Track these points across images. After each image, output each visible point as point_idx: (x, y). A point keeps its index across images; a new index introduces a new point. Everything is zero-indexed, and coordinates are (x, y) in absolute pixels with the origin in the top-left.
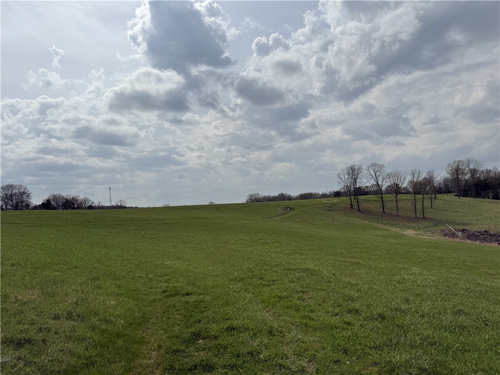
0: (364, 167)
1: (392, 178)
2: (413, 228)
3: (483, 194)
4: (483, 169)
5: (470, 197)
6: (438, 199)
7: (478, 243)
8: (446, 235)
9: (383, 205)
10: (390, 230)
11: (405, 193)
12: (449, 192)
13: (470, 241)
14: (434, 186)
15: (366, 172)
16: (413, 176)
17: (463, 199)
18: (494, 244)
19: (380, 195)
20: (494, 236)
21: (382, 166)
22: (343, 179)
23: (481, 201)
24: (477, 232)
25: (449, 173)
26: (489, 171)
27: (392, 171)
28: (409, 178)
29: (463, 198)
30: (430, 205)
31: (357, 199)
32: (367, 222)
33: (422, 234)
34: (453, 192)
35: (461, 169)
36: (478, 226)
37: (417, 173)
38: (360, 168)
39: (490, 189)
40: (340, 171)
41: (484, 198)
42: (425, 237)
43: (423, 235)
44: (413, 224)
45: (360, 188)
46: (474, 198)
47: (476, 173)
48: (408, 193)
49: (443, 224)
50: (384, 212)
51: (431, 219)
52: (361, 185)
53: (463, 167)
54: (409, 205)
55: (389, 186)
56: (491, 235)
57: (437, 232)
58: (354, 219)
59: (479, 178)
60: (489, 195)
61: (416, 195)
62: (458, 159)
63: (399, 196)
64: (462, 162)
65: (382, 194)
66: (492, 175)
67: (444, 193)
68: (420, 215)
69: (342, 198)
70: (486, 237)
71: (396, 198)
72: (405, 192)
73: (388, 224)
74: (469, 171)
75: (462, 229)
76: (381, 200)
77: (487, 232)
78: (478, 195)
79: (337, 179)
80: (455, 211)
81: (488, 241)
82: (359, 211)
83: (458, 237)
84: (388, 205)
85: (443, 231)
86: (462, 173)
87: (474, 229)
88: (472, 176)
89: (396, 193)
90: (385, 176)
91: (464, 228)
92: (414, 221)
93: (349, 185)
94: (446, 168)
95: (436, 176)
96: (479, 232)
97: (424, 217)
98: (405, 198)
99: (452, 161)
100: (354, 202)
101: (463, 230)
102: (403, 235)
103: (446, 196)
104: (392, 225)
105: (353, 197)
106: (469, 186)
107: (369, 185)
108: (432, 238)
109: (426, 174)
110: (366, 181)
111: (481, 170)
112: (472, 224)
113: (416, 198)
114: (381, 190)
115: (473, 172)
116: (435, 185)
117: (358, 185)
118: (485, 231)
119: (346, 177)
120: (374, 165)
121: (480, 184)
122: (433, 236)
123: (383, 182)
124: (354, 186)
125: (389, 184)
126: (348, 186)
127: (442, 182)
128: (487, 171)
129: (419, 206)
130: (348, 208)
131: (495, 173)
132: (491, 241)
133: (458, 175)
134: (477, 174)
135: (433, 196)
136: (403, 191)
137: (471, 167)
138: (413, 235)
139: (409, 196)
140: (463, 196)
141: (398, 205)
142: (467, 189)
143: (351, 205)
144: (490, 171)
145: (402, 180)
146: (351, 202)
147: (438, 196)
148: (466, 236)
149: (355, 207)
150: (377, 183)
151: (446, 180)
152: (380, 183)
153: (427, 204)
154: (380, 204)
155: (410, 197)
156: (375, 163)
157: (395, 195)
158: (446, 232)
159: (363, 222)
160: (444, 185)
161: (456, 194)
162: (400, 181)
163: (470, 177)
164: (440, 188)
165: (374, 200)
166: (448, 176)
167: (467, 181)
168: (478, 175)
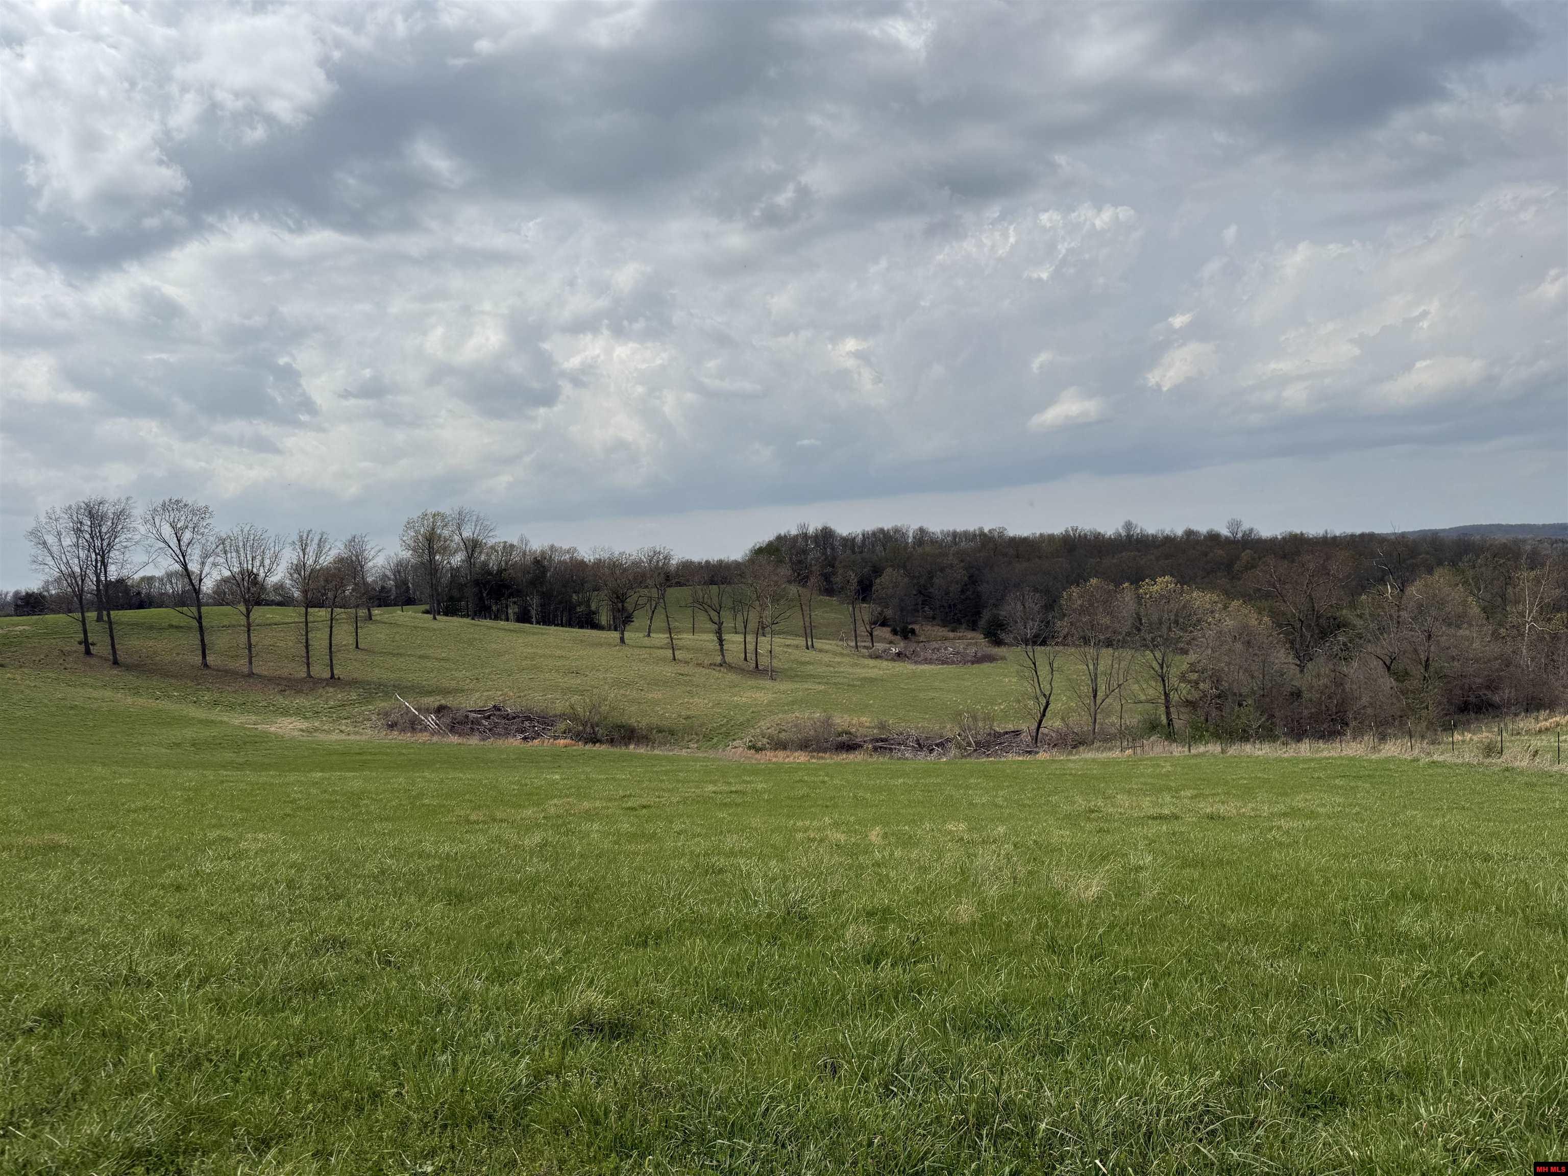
0: (139, 511)
1: (234, 554)
2: (299, 713)
3: (494, 608)
4: (497, 540)
5: (462, 616)
6: (377, 622)
7: (474, 741)
8: (392, 726)
9: (202, 640)
10: (221, 722)
11: (280, 604)
12: (409, 601)
13: (454, 739)
14: (365, 583)
15: (142, 529)
16: (304, 551)
17: (444, 621)
18: (512, 740)
19: (194, 609)
20: (514, 718)
21: (203, 513)
22: (55, 549)
23: (489, 628)
24: (475, 711)
25: (408, 547)
26: (509, 548)
27: (236, 530)
28: (289, 556)
29: (445, 618)
30: (352, 640)
31: (110, 623)
32: (141, 701)
33: (325, 727)
34: (421, 602)
35: (440, 536)
36: (477, 695)
37: (316, 541)
38: (120, 515)
39: (511, 595)
40: (43, 520)
41: (496, 618)
42: (334, 737)
43: (328, 732)
44: (300, 701)
45: (121, 582)
46: (473, 619)
47: (478, 550)
48: (286, 601)
49: (387, 695)
50: (206, 665)
51: (353, 683)
52: (125, 573)
53: (446, 533)
54: (290, 642)
55: (225, 581)
56: (506, 717)
57: (369, 720)
58: (95, 694)
59: (485, 564)
60: (510, 611)
61: (309, 609)
62: (432, 510)
63: (258, 613)
64: (443, 517)
65: (199, 605)
66: (516, 557)
67: (395, 605)
68: (320, 671)
69: (50, 617)
70: (496, 725)
71: (248, 616)
72: (279, 598)
73: (216, 703)
74: (462, 544)
75: (437, 704)
76: (195, 624)
77: (499, 710)
78: (482, 611)
79: (30, 548)
80: (420, 657)
81: (499, 734)
82: (116, 662)
83: (426, 728)
84: (220, 641)
85: (387, 714)
86: (445, 550)
87: (470, 702)
88: (470, 557)
89: (247, 602)
90: (211, 547)
91: (443, 702)
92: (301, 691)
93: (77, 569)
94: (401, 532)
95: (372, 553)
96: (479, 712)
97: (332, 676)
98: (278, 618)
99: (416, 514)
100: (97, 635)
101: (440, 710)
102: (266, 735)
103: (399, 612)
104: (231, 707)
105: (92, 615)
106: (461, 587)
107: (158, 573)
108: (352, 737)
109: (343, 548)
110: (145, 558)
111: (490, 544)
112: (463, 691)
113: (310, 619)
114: (197, 591)
115: (473, 546)
116: (370, 580)
117: (113, 573)
118: (494, 706)
119: (68, 541)
120: (172, 506)
121: (488, 582)
122: (356, 733)
123: (203, 564)
124: (98, 576)
125: (227, 573)
126: (73, 575)
127: (388, 573)
128: (504, 547)
129: (319, 640)
130: (69, 653)
131: (524, 553)
132: (507, 734)
133: (432, 552)
134: (481, 553)
135: (362, 612)
136: (272, 597)
137: (467, 533)
138: (296, 733)
139: (289, 610)
140: (446, 614)
141: (254, 640)
142: (455, 593)
143: (86, 642)
144: (512, 546)
145: (267, 562)
146: (85, 632)
147: (376, 612)
148: (447, 726)
149: (101, 648)
150: (185, 566)
151: (400, 568)
152: (194, 567)
153: (343, 635)
154: (194, 639)
155: (292, 615)
156: (178, 502)
157: (243, 608)
158: (393, 717)
159: (129, 700)
160: (395, 580)
161: (427, 607)
162: (262, 564)
163: (462, 561)
164: (383, 588)
165: (171, 626)
166: (407, 554)
167: (455, 571)
168: (483, 558)
